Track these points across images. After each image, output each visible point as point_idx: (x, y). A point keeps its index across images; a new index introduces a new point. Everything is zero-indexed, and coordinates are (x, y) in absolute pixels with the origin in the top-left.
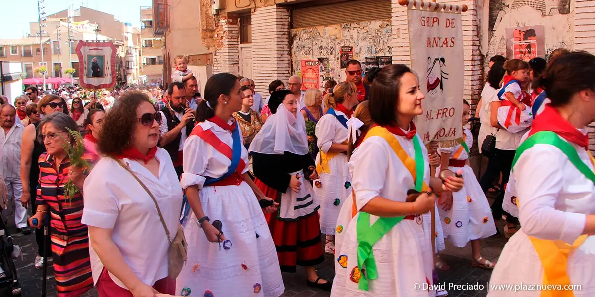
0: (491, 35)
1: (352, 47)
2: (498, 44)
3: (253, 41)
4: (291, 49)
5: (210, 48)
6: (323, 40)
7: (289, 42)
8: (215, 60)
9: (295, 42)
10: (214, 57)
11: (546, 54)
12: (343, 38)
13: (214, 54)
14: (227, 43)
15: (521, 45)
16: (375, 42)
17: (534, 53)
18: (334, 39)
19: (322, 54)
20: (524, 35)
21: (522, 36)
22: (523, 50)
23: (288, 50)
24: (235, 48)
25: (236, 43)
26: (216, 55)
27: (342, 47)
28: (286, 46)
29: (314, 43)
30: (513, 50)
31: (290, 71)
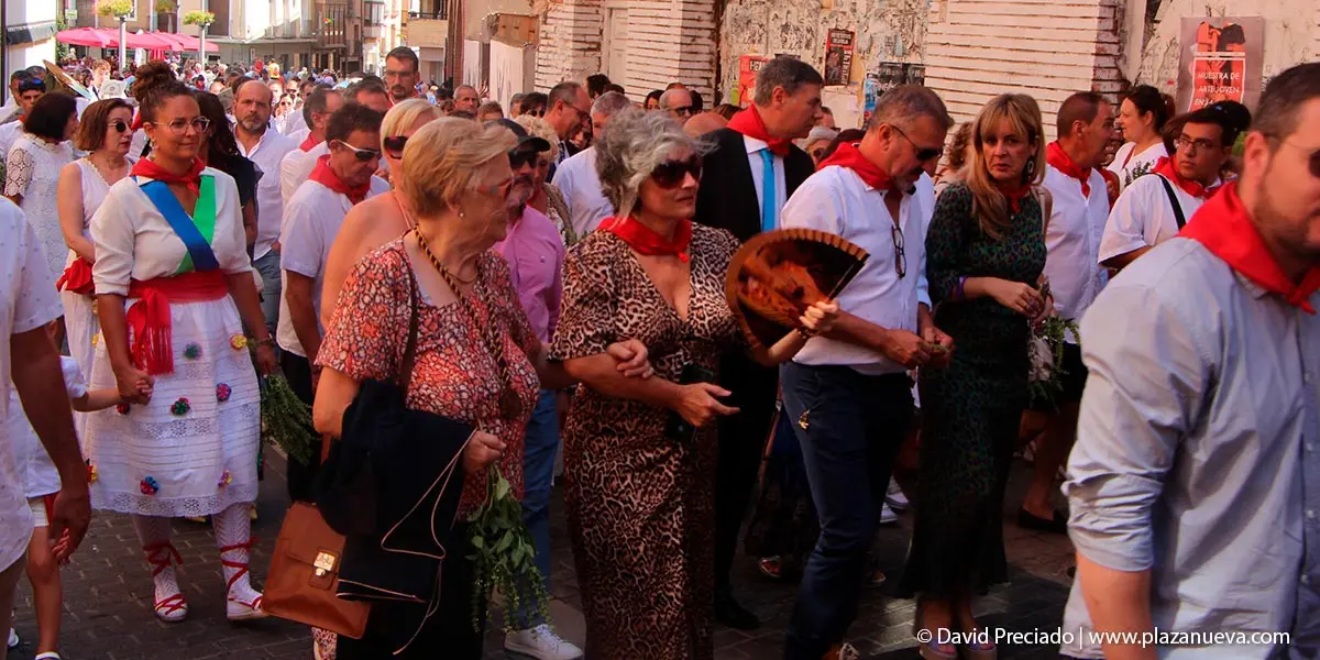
0: (1149, 33)
1: (852, 34)
2: (1161, 56)
4: (719, 24)
5: (536, 4)
6: (791, 8)
7: (715, 6)
8: (544, 35)
9: (729, 7)
10: (541, 27)
12: (836, 8)
13: (542, 19)
15: (1210, 64)
16: (903, 26)
17: (1238, 85)
18: (815, 10)
19: (787, 45)
20: (1219, 37)
21: (1214, 41)
22: (1215, 75)
23: (713, 26)
24: (592, 9)
26: (545, 23)
27: (831, 31)
28: (708, 17)
29: (772, 16)
30: (1193, 75)
31: (713, 82)
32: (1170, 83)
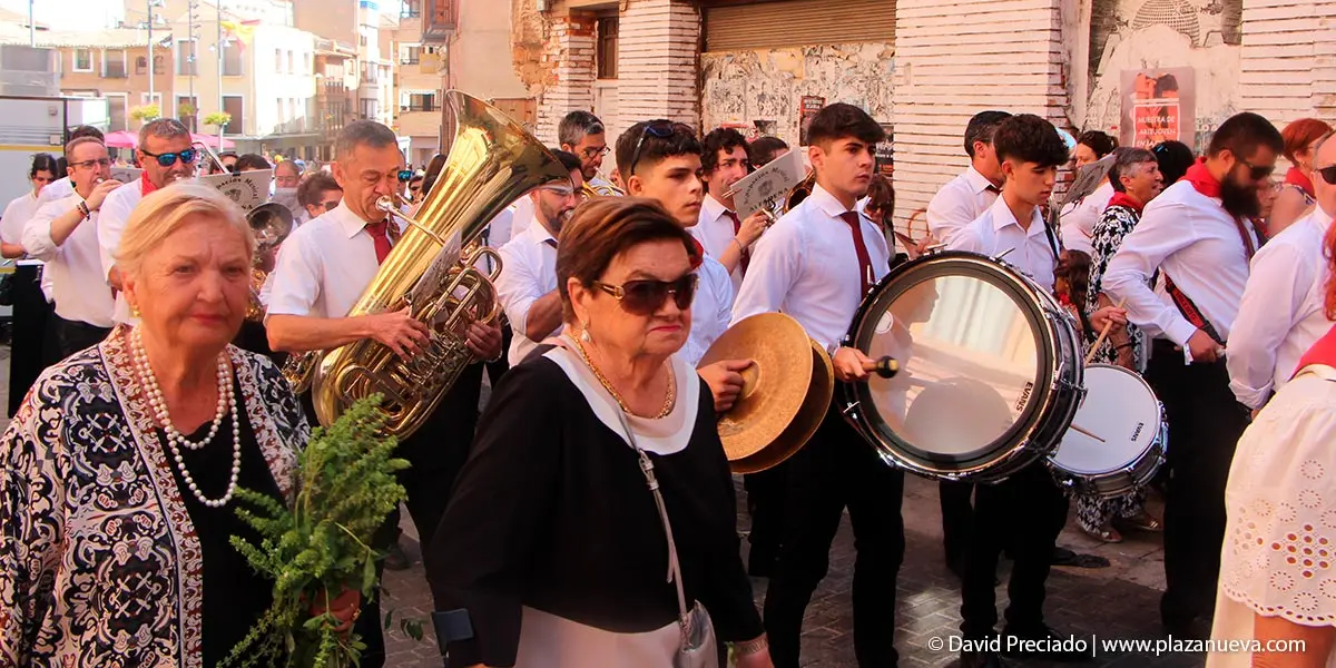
0: (1092, 86)
1: (823, 99)
2: (1104, 105)
3: (620, 76)
4: (701, 97)
5: (533, 86)
6: (767, 80)
7: (697, 81)
8: (541, 114)
9: (709, 81)
10: (539, 108)
11: (1198, 130)
12: (807, 78)
13: (538, 100)
14: (567, 77)
15: (1148, 110)
16: (869, 90)
17: (1174, 126)
18: (788, 80)
19: (764, 113)
20: (1155, 87)
21: (1151, 90)
22: (1153, 119)
23: (695, 99)
24: (585, 90)
25: (587, 77)
26: (542, 103)
27: (803, 98)
28: (691, 91)
29: (749, 87)
30: (1134, 120)
32: (1114, 128)
